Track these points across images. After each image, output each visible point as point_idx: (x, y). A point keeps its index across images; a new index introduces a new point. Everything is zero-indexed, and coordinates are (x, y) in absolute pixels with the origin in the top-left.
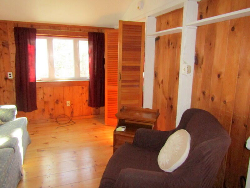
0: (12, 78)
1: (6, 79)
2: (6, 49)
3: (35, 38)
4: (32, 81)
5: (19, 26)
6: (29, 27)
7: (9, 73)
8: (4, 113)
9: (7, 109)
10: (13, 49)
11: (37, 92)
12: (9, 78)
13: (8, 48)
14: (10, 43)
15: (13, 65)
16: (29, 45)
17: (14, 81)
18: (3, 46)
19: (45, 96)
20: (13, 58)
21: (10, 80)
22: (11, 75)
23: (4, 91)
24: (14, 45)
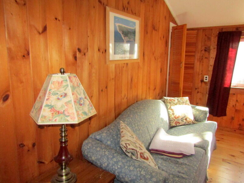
0: (207, 81)
1: (202, 81)
2: (207, 53)
3: (239, 41)
4: (226, 86)
5: (224, 30)
6: (234, 30)
7: (205, 76)
8: (197, 113)
9: (201, 111)
10: (213, 54)
11: (230, 98)
12: (205, 81)
13: (209, 52)
14: (212, 48)
15: (211, 69)
16: (230, 49)
17: (209, 85)
18: (205, 50)
19: (237, 104)
20: (212, 62)
21: (206, 83)
22: (207, 78)
23: (198, 92)
24: (216, 50)
